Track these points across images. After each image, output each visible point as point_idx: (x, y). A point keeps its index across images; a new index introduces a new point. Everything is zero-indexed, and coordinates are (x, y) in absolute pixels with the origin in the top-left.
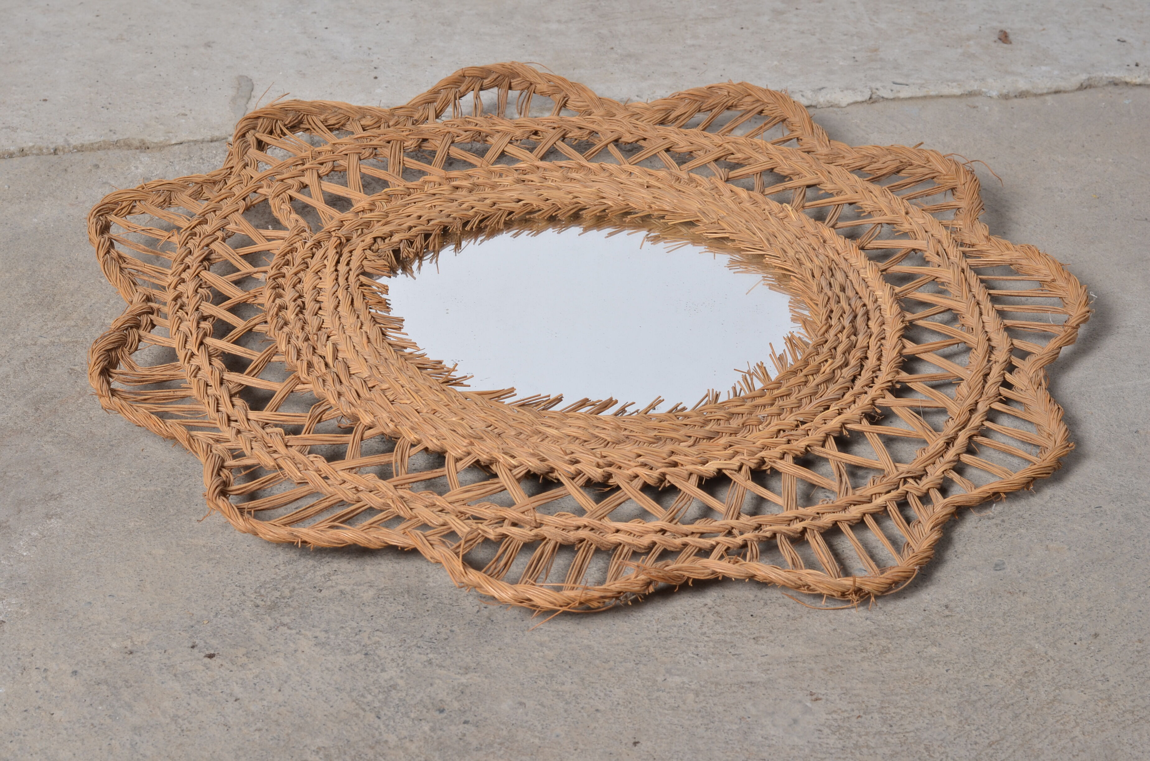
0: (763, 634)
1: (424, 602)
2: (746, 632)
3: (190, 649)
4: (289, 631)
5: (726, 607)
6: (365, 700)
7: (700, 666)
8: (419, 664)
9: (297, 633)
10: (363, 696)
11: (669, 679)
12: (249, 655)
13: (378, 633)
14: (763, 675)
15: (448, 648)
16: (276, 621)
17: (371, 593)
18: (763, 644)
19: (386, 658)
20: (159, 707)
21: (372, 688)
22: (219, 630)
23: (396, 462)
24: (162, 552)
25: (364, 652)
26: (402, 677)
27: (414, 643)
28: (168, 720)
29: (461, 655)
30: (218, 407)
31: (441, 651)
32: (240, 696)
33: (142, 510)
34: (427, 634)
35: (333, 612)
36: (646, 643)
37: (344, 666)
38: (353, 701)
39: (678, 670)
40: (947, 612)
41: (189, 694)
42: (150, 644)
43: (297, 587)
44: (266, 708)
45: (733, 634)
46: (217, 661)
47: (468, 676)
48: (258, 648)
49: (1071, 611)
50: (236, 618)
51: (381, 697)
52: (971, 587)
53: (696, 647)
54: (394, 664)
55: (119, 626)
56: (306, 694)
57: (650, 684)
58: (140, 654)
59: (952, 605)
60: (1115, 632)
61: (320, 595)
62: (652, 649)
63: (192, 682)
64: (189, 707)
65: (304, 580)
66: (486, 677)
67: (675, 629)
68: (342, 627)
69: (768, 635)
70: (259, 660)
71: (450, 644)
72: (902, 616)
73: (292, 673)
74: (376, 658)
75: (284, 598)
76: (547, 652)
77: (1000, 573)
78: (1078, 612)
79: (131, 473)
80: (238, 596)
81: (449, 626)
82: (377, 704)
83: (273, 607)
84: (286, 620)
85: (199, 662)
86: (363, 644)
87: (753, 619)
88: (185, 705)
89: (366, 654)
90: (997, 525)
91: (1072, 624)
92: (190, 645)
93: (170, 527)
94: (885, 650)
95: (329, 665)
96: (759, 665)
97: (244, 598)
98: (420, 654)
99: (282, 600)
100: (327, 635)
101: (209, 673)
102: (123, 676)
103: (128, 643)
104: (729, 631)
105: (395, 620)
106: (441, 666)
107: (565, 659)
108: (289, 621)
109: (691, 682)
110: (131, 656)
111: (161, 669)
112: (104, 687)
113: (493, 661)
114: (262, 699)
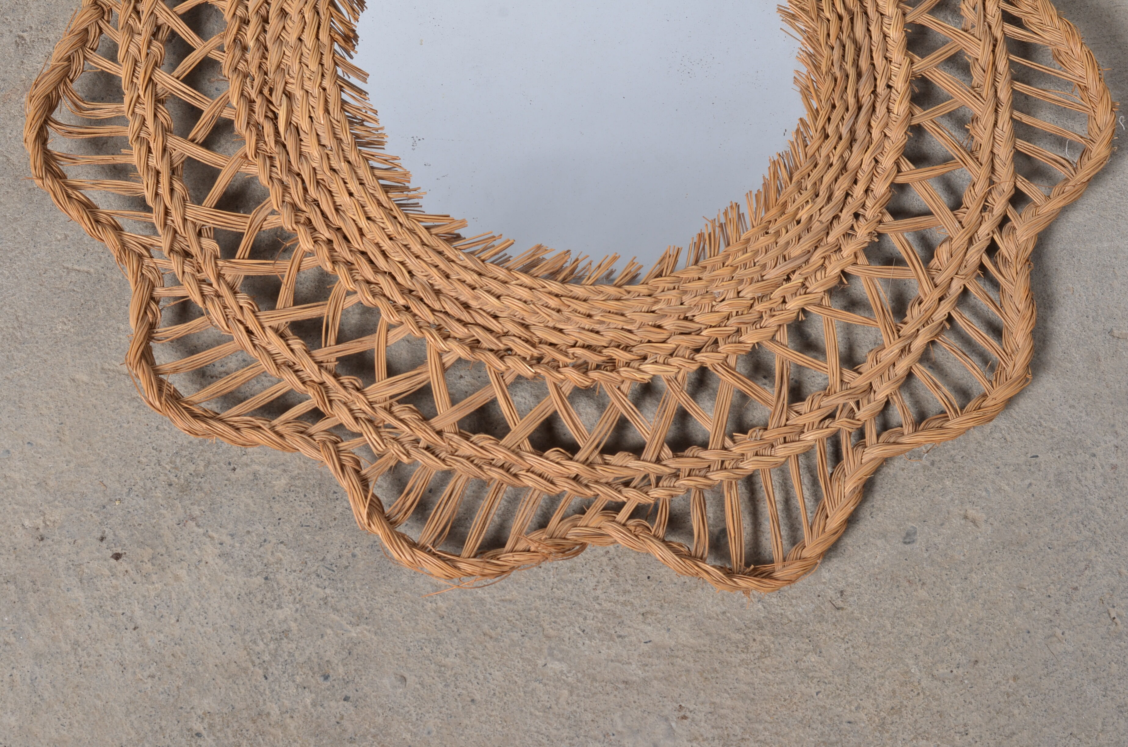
0: (653, 608)
1: (333, 504)
2: (637, 602)
3: (99, 542)
4: (196, 529)
5: (626, 560)
6: (257, 649)
7: (583, 648)
8: (315, 602)
9: (204, 534)
10: (255, 642)
11: (549, 665)
12: (154, 561)
13: (281, 547)
14: (640, 672)
15: (346, 582)
16: (185, 512)
17: (283, 481)
18: (650, 624)
19: (284, 587)
20: (61, 627)
21: (265, 631)
22: (129, 516)
23: (328, 316)
24: (85, 378)
25: (265, 574)
26: (296, 620)
27: (314, 568)
28: (69, 648)
29: (357, 596)
30: (157, 189)
31: (339, 585)
32: (139, 622)
33: (71, 305)
34: (329, 557)
35: (242, 506)
36: (538, 603)
37: (243, 594)
38: (245, 649)
39: (561, 651)
40: (840, 604)
41: (92, 612)
42: (62, 527)
43: (213, 460)
44: (162, 645)
45: (624, 604)
46: (122, 565)
47: (359, 629)
48: (163, 551)
49: (961, 620)
50: (147, 500)
51: (272, 646)
52: (874, 566)
53: (585, 619)
54: (291, 598)
55: (34, 494)
56: (202, 631)
57: (529, 668)
58: (50, 542)
59: (849, 590)
60: (995, 660)
61: (233, 476)
62: (542, 614)
63: (96, 594)
64: (90, 632)
65: (220, 451)
66: (376, 633)
67: (570, 586)
68: (248, 532)
69: (658, 610)
70: (163, 569)
71: (349, 576)
72: (794, 602)
73: (193, 596)
74: (275, 585)
75: (197, 475)
76: (440, 604)
77: (908, 547)
78: (968, 622)
79: (66, 237)
80: (152, 465)
81: (352, 546)
82: (267, 657)
83: (185, 489)
84: (196, 511)
85: (106, 563)
86: (265, 561)
87: (649, 583)
88: (86, 627)
89: (266, 578)
90: (924, 467)
91: (958, 641)
92: (99, 535)
93: (97, 338)
94: (766, 653)
95: (229, 589)
96: (640, 655)
97: (158, 468)
98: (318, 586)
99: (196, 479)
100: (232, 542)
101: (114, 581)
102: (32, 573)
103: (40, 522)
104: (622, 599)
105: (301, 529)
106: (336, 610)
107: (456, 618)
108: (198, 513)
109: (569, 672)
110: (41, 543)
111: (69, 569)
112: (12, 587)
113: (386, 609)
114: (160, 631)
